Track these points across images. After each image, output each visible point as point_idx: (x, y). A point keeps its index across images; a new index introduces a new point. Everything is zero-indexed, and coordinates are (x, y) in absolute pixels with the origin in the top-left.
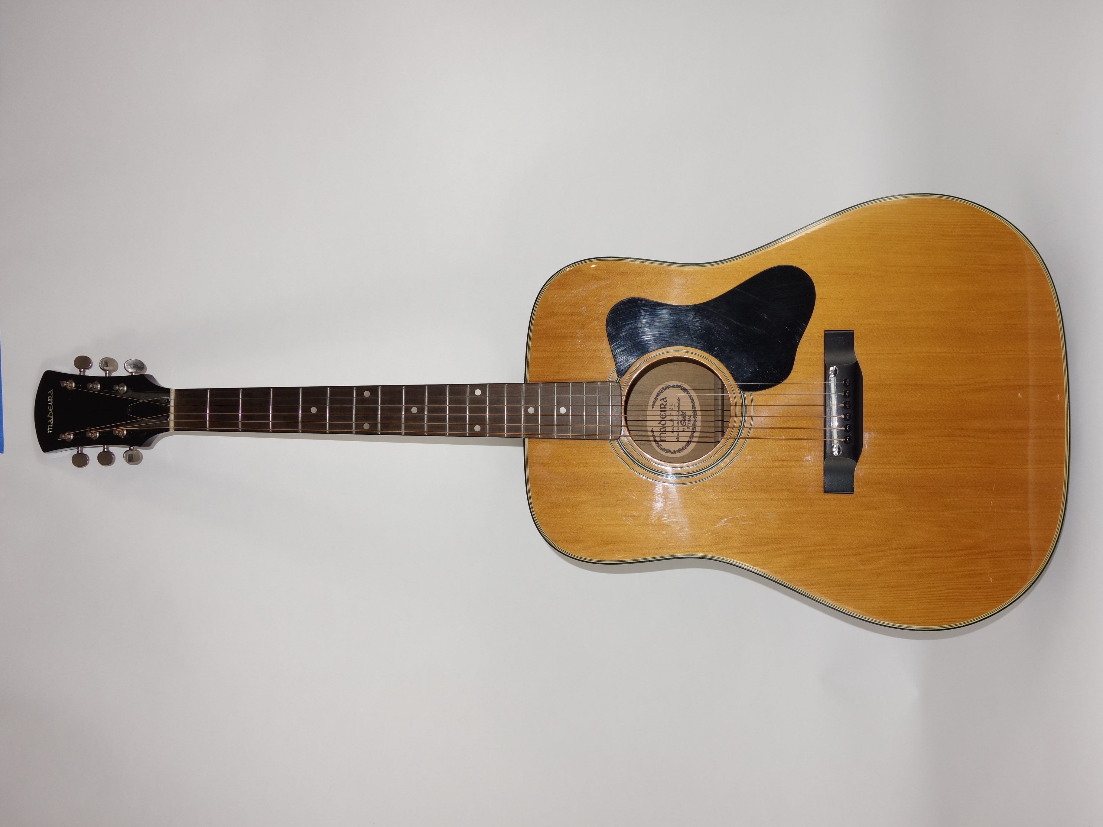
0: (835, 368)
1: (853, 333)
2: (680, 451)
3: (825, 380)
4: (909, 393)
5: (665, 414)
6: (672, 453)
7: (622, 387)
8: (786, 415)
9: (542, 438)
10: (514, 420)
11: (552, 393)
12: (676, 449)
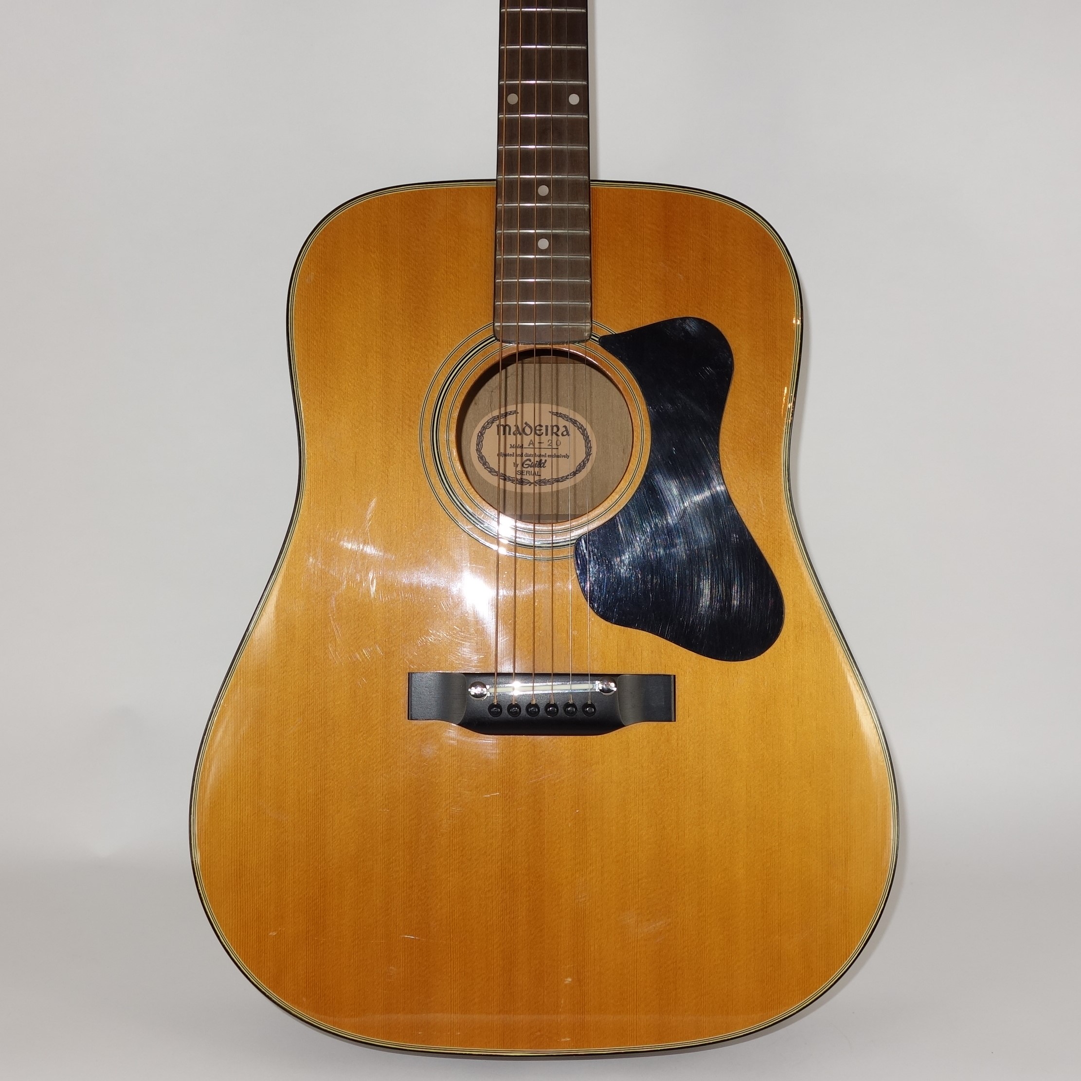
0: (613, 691)
1: (671, 721)
2: (481, 458)
3: (592, 675)
4: (572, 808)
5: (543, 433)
6: (477, 445)
7: (584, 344)
8: (536, 612)
9: (496, 208)
10: (527, 162)
11: (574, 226)
12: (484, 452)
